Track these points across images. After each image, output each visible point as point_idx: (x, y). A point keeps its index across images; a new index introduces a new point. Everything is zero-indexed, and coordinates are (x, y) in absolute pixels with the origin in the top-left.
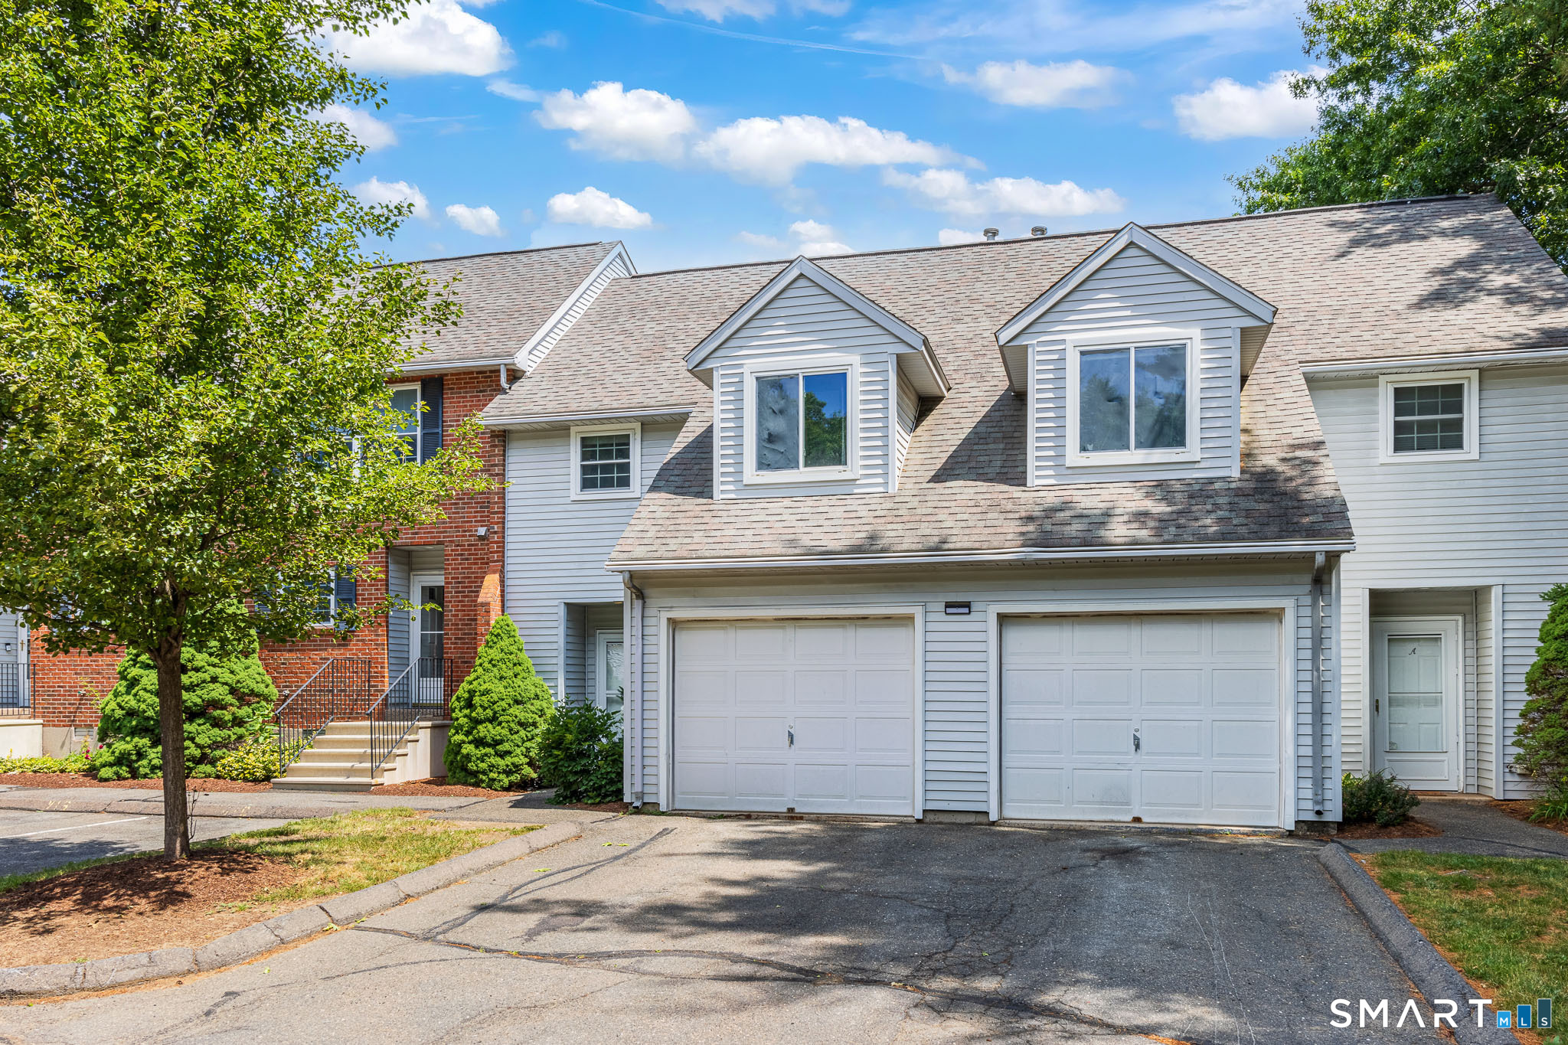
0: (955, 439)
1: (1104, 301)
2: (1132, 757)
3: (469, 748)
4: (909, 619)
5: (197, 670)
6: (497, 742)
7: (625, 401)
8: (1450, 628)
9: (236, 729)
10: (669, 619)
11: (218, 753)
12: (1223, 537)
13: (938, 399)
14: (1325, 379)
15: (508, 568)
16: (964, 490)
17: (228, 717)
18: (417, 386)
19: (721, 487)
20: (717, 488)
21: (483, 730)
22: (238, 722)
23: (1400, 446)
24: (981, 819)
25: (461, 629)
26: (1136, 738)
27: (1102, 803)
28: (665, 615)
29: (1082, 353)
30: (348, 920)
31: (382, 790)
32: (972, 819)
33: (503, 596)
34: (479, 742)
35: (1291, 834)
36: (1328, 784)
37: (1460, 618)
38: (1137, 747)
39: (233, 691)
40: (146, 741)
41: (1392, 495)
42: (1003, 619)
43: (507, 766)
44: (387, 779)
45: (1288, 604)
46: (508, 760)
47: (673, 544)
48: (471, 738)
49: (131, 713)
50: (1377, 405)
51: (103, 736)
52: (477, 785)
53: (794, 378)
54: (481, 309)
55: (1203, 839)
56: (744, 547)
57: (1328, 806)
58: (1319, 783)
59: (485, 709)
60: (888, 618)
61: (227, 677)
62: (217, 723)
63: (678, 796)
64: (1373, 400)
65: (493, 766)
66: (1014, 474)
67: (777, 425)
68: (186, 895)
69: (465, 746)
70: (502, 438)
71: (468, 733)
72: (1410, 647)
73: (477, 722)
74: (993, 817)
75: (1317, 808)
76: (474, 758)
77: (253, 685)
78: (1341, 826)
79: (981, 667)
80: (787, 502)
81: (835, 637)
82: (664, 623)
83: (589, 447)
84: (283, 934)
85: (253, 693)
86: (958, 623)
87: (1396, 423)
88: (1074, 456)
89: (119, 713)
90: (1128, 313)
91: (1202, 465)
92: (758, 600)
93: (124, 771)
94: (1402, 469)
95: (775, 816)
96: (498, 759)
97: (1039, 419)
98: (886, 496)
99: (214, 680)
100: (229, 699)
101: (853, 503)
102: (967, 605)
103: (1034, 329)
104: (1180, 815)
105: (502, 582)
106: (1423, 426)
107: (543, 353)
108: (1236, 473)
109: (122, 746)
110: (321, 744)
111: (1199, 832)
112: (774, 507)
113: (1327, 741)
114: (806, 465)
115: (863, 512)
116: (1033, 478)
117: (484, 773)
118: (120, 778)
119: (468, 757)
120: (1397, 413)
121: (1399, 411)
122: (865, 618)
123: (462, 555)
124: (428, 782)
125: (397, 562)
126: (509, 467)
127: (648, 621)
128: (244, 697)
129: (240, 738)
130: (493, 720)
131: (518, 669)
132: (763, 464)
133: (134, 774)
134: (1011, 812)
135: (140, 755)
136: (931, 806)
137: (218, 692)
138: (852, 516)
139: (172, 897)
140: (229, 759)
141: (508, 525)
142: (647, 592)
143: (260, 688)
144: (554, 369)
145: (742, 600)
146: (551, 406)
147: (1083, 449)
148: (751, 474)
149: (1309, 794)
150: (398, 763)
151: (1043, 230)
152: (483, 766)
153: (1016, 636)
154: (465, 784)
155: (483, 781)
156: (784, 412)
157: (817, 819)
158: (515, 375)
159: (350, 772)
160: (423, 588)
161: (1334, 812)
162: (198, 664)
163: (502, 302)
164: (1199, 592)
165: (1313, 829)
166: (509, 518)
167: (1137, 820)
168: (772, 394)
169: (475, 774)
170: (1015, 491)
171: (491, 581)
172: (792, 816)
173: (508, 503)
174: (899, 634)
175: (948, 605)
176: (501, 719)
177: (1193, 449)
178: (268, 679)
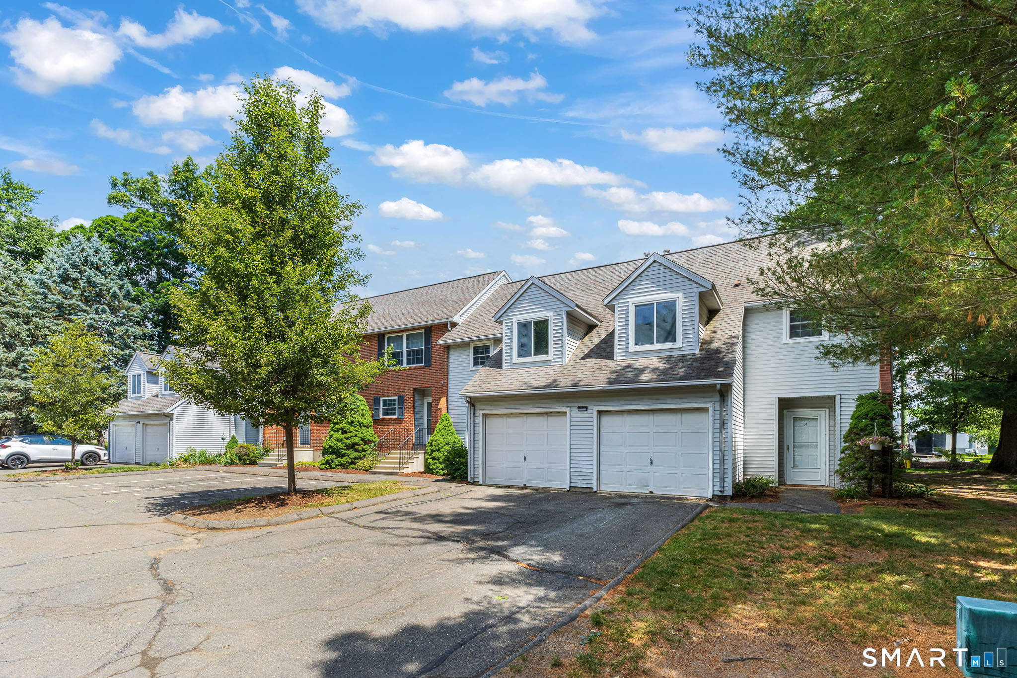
0: (595, 342)
1: (645, 284)
2: (649, 467)
4: (565, 413)
5: (350, 432)
6: (439, 459)
7: (488, 332)
8: (822, 414)
9: (363, 453)
10: (483, 414)
11: (357, 461)
12: (683, 378)
13: (596, 326)
14: (756, 309)
15: (450, 395)
16: (592, 362)
17: (360, 449)
18: (423, 331)
19: (505, 365)
20: (504, 365)
21: (434, 454)
22: (363, 450)
23: (792, 336)
24: (591, 490)
26: (651, 460)
27: (638, 485)
28: (481, 413)
29: (636, 306)
30: (328, 514)
31: (402, 475)
32: (587, 490)
33: (447, 406)
34: (433, 458)
35: (711, 500)
36: (726, 480)
37: (827, 410)
38: (652, 463)
39: (362, 440)
40: (334, 456)
41: (788, 357)
42: (600, 413)
44: (405, 471)
45: (710, 406)
47: (483, 386)
48: (431, 457)
49: (330, 447)
50: (781, 317)
51: (323, 454)
52: (432, 474)
53: (530, 322)
54: (449, 301)
55: (675, 501)
56: (505, 387)
57: (726, 489)
58: (723, 479)
60: (559, 413)
61: (360, 435)
62: (356, 450)
63: (487, 479)
64: (781, 316)
65: (437, 467)
66: (610, 356)
67: (524, 340)
68: (287, 504)
69: (430, 460)
70: (448, 348)
71: (430, 455)
72: (806, 422)
73: (433, 451)
74: (595, 490)
75: (722, 490)
77: (368, 437)
78: (732, 498)
79: (591, 431)
80: (527, 369)
81: (540, 420)
82: (481, 415)
83: (476, 350)
84: (302, 516)
85: (369, 440)
86: (583, 415)
87: (791, 326)
88: (632, 348)
89: (327, 447)
90: (654, 289)
91: (683, 349)
92: (512, 406)
93: (327, 466)
94: (794, 345)
95: (518, 487)
97: (619, 334)
98: (562, 366)
99: (356, 436)
100: (361, 442)
101: (549, 369)
102: (586, 407)
103: (617, 298)
104: (668, 491)
105: (447, 400)
106: (804, 326)
107: (465, 317)
108: (697, 352)
109: (327, 458)
110: (387, 458)
111: (674, 498)
112: (521, 371)
113: (726, 462)
114: (535, 355)
115: (551, 372)
116: (616, 358)
117: (435, 469)
118: (327, 469)
119: (431, 464)
120: (791, 321)
121: (792, 320)
122: (551, 413)
123: (437, 391)
124: (422, 473)
125: (418, 394)
126: (450, 359)
127: (476, 415)
128: (366, 442)
129: (364, 456)
130: (438, 450)
131: (449, 432)
132: (520, 356)
133: (331, 467)
134: (603, 488)
135: (333, 461)
136: (573, 485)
137: (357, 440)
138: (547, 373)
139: (283, 504)
140: (360, 463)
141: (450, 380)
142: (476, 404)
143: (372, 439)
144: (469, 322)
145: (508, 407)
146: (463, 336)
147: (636, 344)
148: (515, 359)
149: (718, 484)
150: (409, 465)
151: (668, 251)
152: (434, 467)
153: (605, 420)
154: (429, 473)
155: (434, 472)
156: (527, 336)
157: (532, 488)
158: (454, 325)
159: (394, 468)
160: (428, 403)
161: (729, 491)
162: (350, 430)
163: (457, 297)
164: (674, 401)
165: (720, 498)
166: (450, 377)
167: (651, 492)
168: (523, 329)
169: (431, 470)
170: (609, 362)
171: (443, 400)
172: (525, 487)
173: (450, 372)
174: (561, 419)
175: (579, 408)
177: (679, 344)
178: (376, 436)
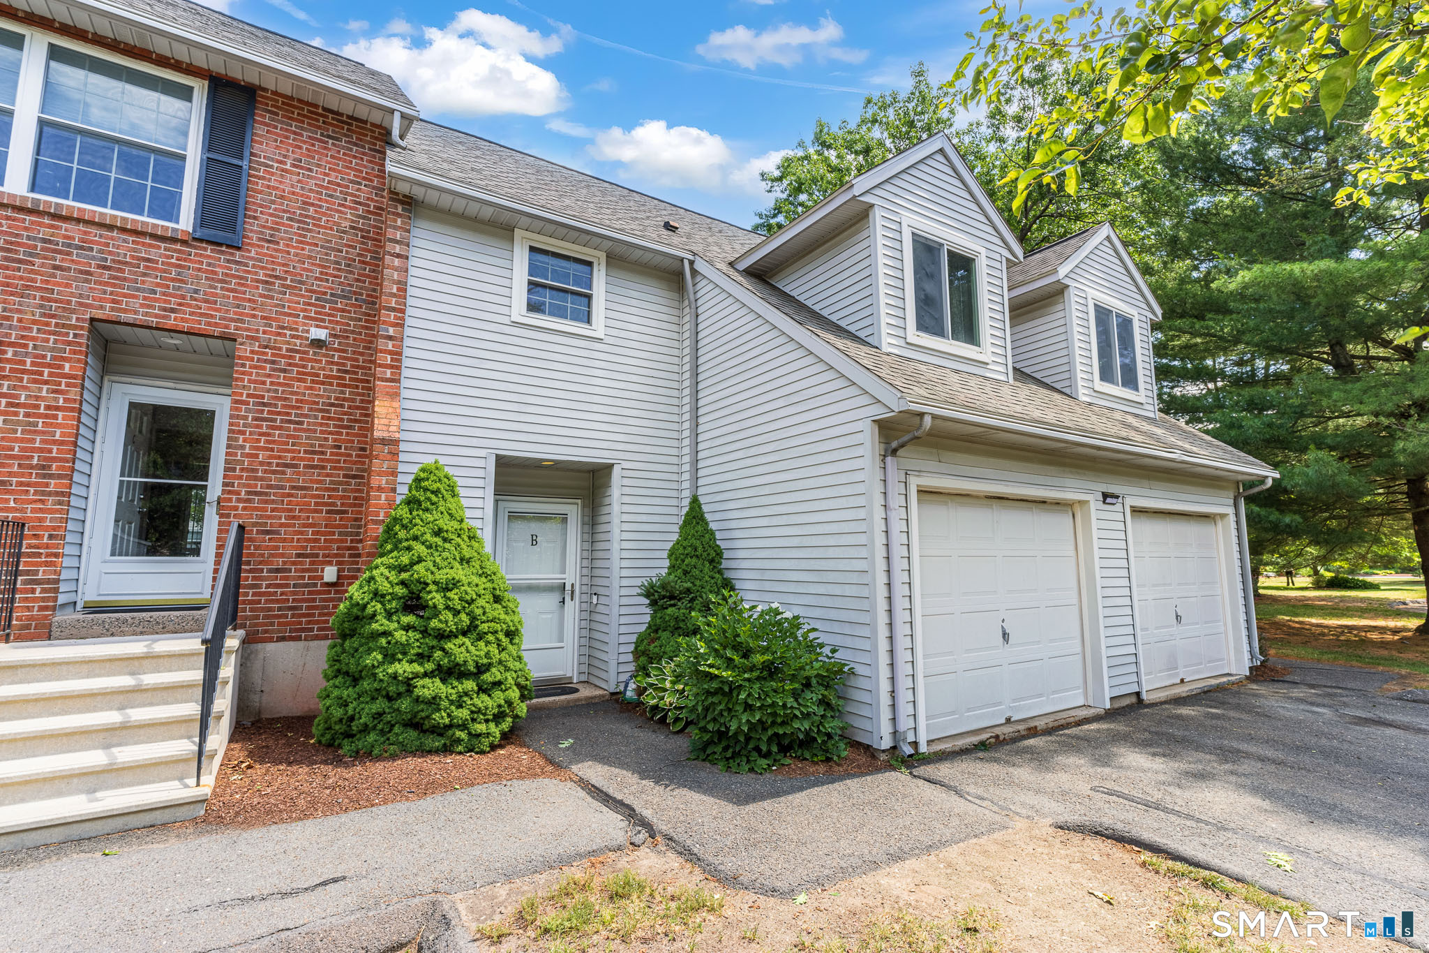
2: (1175, 628)
3: (430, 688)
6: (481, 669)
19: (888, 339)
20: (885, 339)
25: (262, 479)
28: (914, 482)
34: (451, 672)
35: (1249, 679)
43: (500, 706)
45: (1230, 511)
46: (499, 698)
48: (430, 666)
52: (447, 750)
59: (456, 613)
65: (479, 711)
67: (931, 289)
69: (420, 683)
71: (423, 659)
76: (445, 704)
82: (914, 492)
83: (536, 261)
86: (1110, 513)
90: (1109, 286)
96: (484, 697)
97: (1080, 349)
102: (1116, 496)
103: (1071, 275)
114: (952, 337)
117: (463, 726)
119: (434, 702)
123: (273, 362)
127: (899, 489)
132: (922, 327)
141: (408, 331)
148: (913, 333)
149: (1249, 647)
152: (463, 714)
154: (422, 752)
155: (459, 741)
156: (935, 279)
160: (132, 405)
167: (1182, 681)
168: (926, 258)
169: (439, 731)
176: (484, 627)
